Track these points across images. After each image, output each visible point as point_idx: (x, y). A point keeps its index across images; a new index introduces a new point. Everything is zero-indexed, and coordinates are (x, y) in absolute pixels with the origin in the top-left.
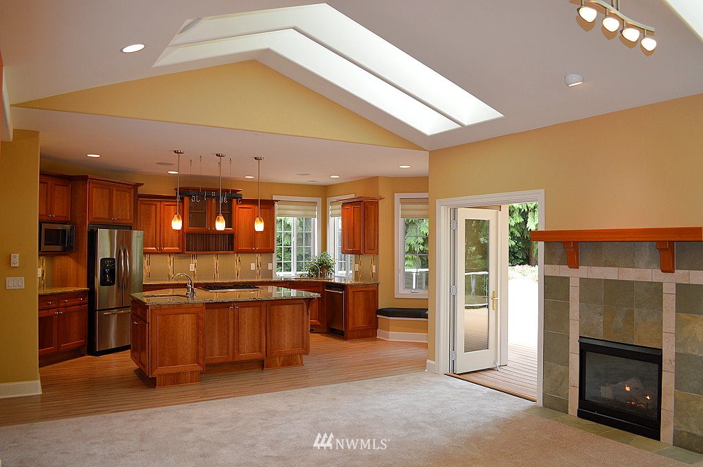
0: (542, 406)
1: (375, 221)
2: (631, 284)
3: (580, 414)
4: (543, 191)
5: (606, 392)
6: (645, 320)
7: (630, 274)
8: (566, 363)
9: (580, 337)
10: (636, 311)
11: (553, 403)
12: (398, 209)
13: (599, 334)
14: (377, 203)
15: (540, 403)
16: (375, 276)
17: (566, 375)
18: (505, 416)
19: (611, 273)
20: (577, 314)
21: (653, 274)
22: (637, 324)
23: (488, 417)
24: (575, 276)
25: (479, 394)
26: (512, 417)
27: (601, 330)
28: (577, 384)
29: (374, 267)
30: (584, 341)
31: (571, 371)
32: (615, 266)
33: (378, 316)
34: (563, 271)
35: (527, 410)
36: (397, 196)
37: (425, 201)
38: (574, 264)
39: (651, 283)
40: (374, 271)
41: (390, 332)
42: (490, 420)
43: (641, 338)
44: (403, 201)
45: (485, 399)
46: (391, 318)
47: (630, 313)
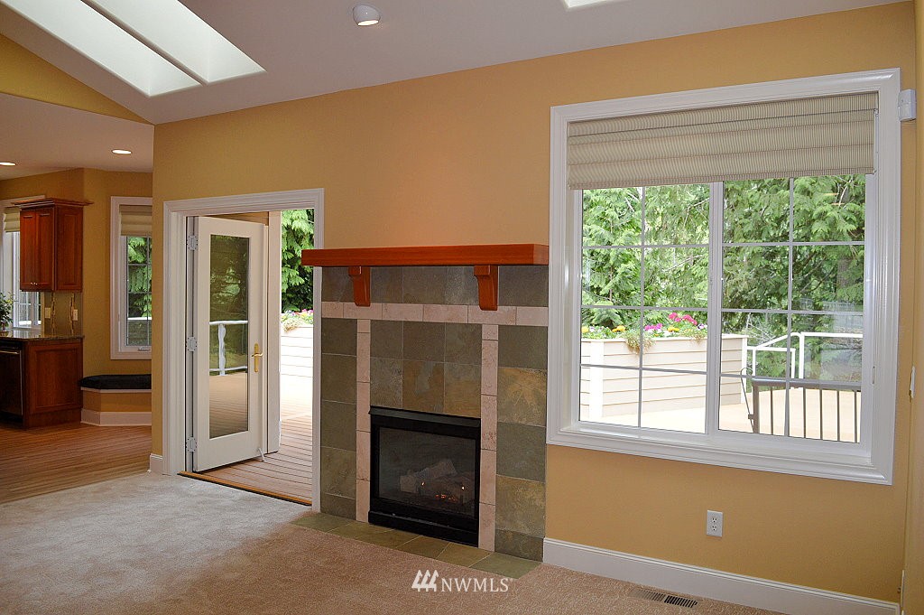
0: (319, 511)
1: (76, 240)
2: (440, 327)
3: (373, 519)
4: (321, 191)
5: (408, 483)
6: (459, 378)
7: (440, 314)
8: (352, 445)
9: (371, 407)
10: (446, 364)
11: (335, 507)
12: (117, 223)
13: (397, 401)
14: (81, 211)
15: (316, 507)
16: (78, 326)
17: (352, 463)
18: (261, 535)
19: (411, 312)
20: (367, 374)
21: (469, 313)
22: (448, 385)
23: (234, 540)
24: (364, 316)
25: (227, 502)
26: (272, 535)
27: (400, 396)
28: (368, 475)
29: (76, 311)
30: (378, 412)
31: (359, 458)
32: (419, 302)
33: (82, 389)
34: (347, 310)
35: (298, 522)
36: (116, 202)
37: (147, 210)
38: (363, 301)
39: (467, 325)
40: (76, 318)
41: (102, 413)
42: (234, 545)
43: (453, 406)
44: (125, 209)
45: (234, 510)
46: (102, 391)
47: (439, 371)
